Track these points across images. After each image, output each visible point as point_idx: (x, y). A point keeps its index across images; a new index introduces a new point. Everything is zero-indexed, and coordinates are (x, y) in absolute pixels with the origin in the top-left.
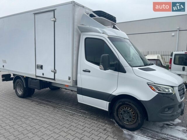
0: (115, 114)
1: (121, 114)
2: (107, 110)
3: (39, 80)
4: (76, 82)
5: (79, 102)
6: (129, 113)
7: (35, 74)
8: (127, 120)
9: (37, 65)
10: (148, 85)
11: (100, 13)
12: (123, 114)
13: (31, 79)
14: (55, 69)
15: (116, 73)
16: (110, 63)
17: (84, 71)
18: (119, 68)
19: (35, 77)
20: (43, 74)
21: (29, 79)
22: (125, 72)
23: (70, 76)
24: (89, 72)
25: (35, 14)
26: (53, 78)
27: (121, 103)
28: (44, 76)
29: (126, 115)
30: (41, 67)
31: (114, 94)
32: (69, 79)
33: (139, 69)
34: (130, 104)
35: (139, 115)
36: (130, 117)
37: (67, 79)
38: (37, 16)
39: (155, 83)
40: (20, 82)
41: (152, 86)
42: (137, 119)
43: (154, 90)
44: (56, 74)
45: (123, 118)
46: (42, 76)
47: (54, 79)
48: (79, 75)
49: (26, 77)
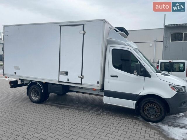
0: (141, 111)
1: (148, 110)
2: (134, 108)
3: (61, 86)
4: (103, 86)
5: (105, 103)
6: (154, 108)
7: (58, 79)
8: (153, 114)
9: (61, 72)
10: (170, 86)
11: (122, 29)
12: (149, 109)
13: (51, 85)
14: (83, 75)
15: (143, 78)
16: (141, 70)
17: (111, 76)
18: (145, 74)
19: (57, 83)
20: (68, 80)
21: (49, 84)
22: (150, 76)
23: (99, 81)
24: (117, 77)
25: (61, 26)
26: (80, 83)
27: (146, 102)
28: (69, 81)
29: (151, 110)
30: (67, 73)
31: (141, 94)
32: (98, 83)
33: (161, 74)
34: (154, 101)
35: (163, 109)
36: (156, 112)
37: (96, 84)
38: (62, 28)
39: (174, 85)
40: (37, 87)
41: (174, 87)
42: (161, 113)
43: (174, 90)
44: (83, 79)
45: (149, 113)
46: (67, 81)
47: (81, 84)
48: (106, 80)
49: (46, 83)
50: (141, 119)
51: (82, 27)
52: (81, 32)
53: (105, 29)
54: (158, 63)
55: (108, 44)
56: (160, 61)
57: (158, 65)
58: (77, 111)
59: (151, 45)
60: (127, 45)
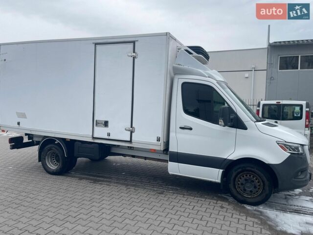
0: (231, 186)
1: (242, 184)
2: (218, 180)
3: (97, 145)
4: (167, 144)
5: (170, 173)
6: (253, 181)
7: (91, 134)
8: (251, 191)
9: (97, 121)
10: (278, 144)
11: (198, 50)
12: (244, 183)
13: (80, 143)
14: (133, 126)
15: (233, 130)
16: (231, 117)
17: (181, 128)
18: (237, 123)
19: (90, 140)
20: (109, 135)
21: (77, 143)
22: (245, 128)
23: (160, 135)
24: (191, 129)
25: (96, 44)
26: (129, 140)
27: (240, 170)
28: (111, 137)
29: (248, 185)
30: (106, 124)
31: (230, 158)
32: (158, 140)
33: (262, 124)
34: (253, 170)
35: (267, 183)
36: (255, 187)
37: (155, 141)
38: (98, 47)
39: (286, 142)
40: (56, 148)
41: (285, 146)
42: (264, 189)
43: (285, 150)
44: (133, 134)
45: (245, 190)
46: (107, 137)
47: (130, 142)
48: (172, 135)
49: (71, 140)
50: (231, 199)
51: (131, 45)
52: (130, 54)
53: (170, 49)
54: (259, 106)
55: (175, 74)
56: (262, 103)
57: (258, 108)
58: (123, 188)
59: (247, 75)
60: (207, 76)
